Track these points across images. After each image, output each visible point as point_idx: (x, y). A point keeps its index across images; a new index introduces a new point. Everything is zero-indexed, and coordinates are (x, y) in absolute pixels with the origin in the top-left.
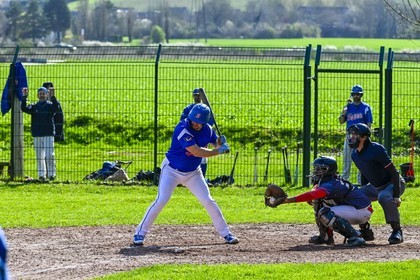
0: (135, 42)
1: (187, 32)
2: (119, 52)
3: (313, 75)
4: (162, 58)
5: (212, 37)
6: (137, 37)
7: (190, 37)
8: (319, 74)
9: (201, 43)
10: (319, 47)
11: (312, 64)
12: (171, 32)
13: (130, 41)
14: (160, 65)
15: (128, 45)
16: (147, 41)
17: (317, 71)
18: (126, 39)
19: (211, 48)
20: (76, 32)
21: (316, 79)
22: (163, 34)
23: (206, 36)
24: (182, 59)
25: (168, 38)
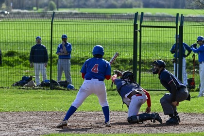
0: (40, 10)
1: (69, 5)
2: (32, 16)
3: (139, 29)
4: (55, 19)
5: (82, 7)
6: (41, 7)
7: (70, 7)
8: (142, 28)
9: (76, 11)
10: (142, 13)
11: (138, 23)
12: (60, 5)
13: (37, 9)
14: (54, 23)
15: (36, 12)
16: (46, 10)
17: (141, 26)
18: (35, 8)
19: (82, 13)
20: (7, 5)
21: (140, 31)
22: (55, 6)
23: (79, 7)
24: (66, 19)
25: (58, 8)
